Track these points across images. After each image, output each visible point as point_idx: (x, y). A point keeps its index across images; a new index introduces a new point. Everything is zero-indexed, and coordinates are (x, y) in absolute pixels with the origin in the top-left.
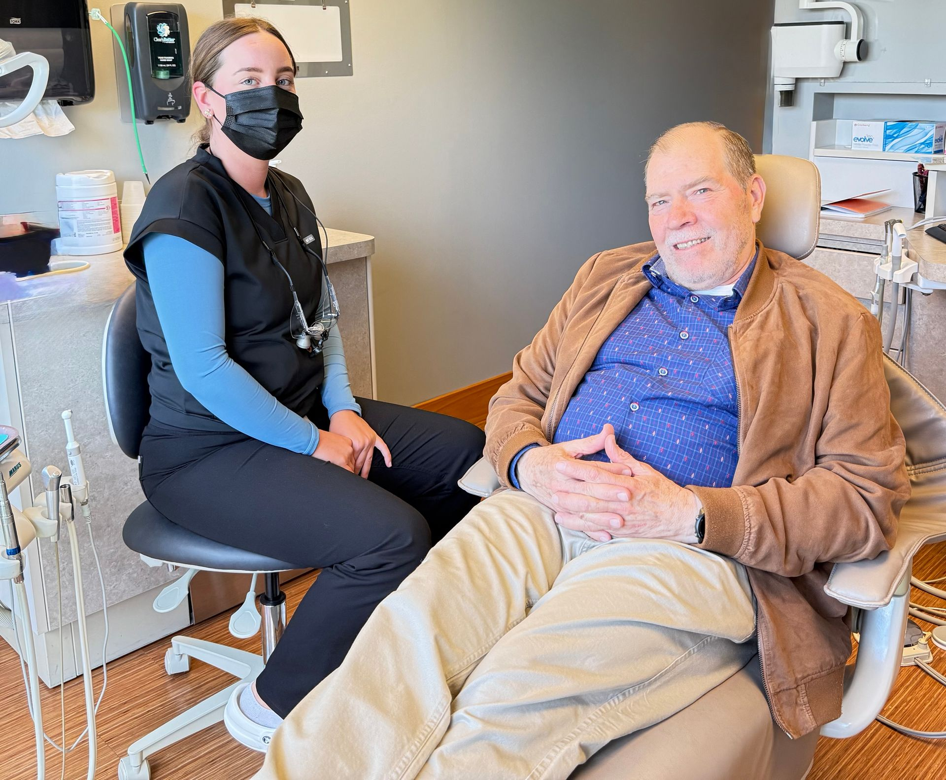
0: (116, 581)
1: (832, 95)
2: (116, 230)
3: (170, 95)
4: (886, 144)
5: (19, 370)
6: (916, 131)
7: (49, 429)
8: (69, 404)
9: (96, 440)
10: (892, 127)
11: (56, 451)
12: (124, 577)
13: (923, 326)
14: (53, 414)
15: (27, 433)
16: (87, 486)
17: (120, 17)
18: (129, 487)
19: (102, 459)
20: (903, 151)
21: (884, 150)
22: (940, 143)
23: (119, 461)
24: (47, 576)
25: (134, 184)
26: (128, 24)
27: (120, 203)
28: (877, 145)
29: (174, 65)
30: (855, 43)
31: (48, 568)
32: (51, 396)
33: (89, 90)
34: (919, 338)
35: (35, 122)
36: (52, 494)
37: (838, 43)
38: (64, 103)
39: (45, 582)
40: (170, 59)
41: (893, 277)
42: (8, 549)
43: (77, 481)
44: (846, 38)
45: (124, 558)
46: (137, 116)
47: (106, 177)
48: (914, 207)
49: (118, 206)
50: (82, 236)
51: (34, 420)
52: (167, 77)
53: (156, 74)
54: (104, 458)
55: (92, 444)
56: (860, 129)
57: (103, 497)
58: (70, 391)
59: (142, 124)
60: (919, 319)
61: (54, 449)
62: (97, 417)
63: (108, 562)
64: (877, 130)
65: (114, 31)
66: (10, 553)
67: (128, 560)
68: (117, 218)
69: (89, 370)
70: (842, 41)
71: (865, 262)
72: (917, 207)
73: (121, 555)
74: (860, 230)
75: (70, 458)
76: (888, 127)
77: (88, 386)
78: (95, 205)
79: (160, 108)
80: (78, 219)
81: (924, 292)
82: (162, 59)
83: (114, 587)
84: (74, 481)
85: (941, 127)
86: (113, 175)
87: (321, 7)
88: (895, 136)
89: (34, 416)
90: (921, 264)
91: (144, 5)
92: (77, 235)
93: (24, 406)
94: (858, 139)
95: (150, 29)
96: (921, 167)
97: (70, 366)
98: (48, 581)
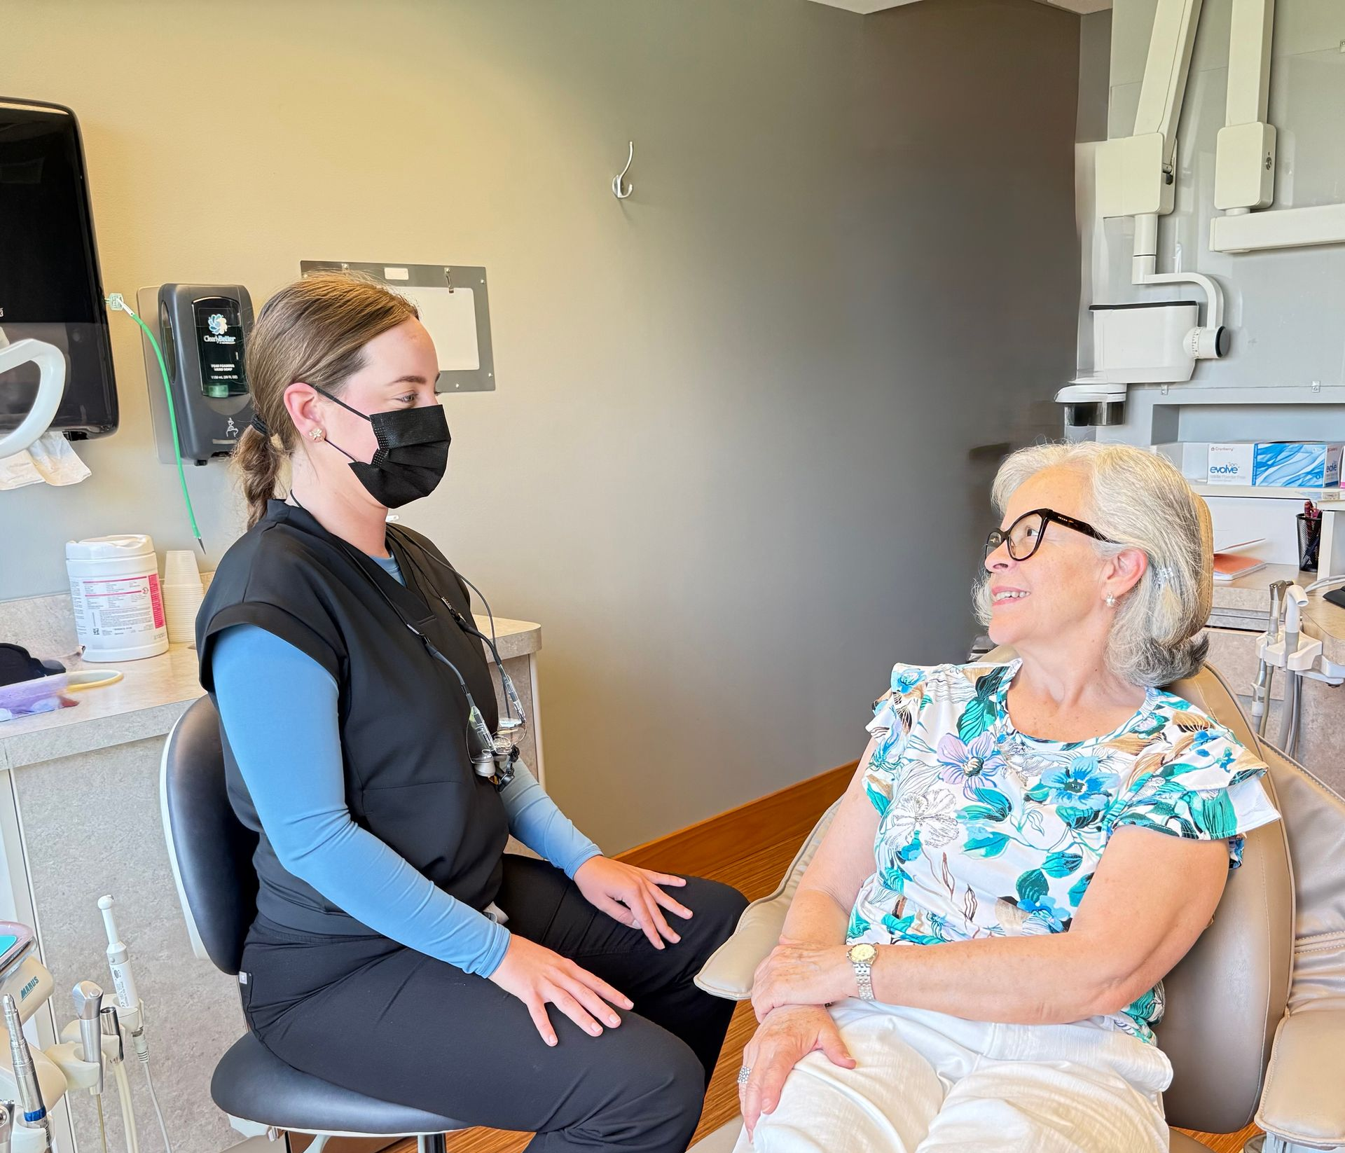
0: (183, 1137)
1: (1177, 408)
2: (159, 623)
3: (231, 421)
4: (1256, 475)
5: (25, 835)
6: (1299, 456)
7: (74, 921)
8: (103, 883)
9: (145, 933)
10: (1265, 451)
11: (86, 953)
12: (194, 1131)
13: (1318, 731)
14: (80, 899)
15: (41, 928)
16: (140, 1008)
17: (152, 306)
18: (196, 1000)
19: (155, 961)
20: (1280, 485)
21: (1254, 484)
22: (1334, 472)
23: (180, 963)
24: (79, 1136)
25: (180, 554)
26: (165, 316)
27: (162, 582)
28: (1244, 478)
29: (235, 377)
30: (1214, 331)
31: (81, 1125)
32: (75, 872)
33: (110, 417)
34: (1312, 748)
35: (31, 464)
36: (89, 1024)
37: (1190, 332)
38: (74, 437)
39: (77, 1144)
40: (229, 367)
41: (1287, 662)
42: (27, 1112)
43: (125, 1001)
44: (1199, 325)
45: (193, 1104)
46: (183, 455)
47: (140, 545)
48: (1298, 564)
49: (159, 587)
50: (109, 633)
51: (51, 909)
52: (226, 394)
53: (207, 390)
54: (157, 960)
55: (139, 940)
56: (1220, 455)
57: (158, 1017)
58: (103, 864)
59: (190, 465)
60: (1313, 721)
61: (82, 949)
62: (145, 900)
63: (169, 1110)
64: (1243, 456)
65: (145, 328)
66: (31, 1117)
67: (199, 1106)
68: (159, 605)
69: (130, 831)
70: (1192, 330)
71: (1235, 643)
72: (1303, 565)
73: (188, 1100)
74: (1228, 598)
75: (113, 967)
76: (1259, 452)
77: (129, 856)
78: (126, 587)
79: (215, 442)
80: (102, 608)
81: (1331, 683)
82: (217, 367)
83: (180, 1146)
84: (121, 1001)
85: (1334, 449)
86: (151, 542)
87: (447, 289)
88: (1270, 463)
89: (51, 903)
90: (1327, 643)
91: (189, 288)
92: (100, 632)
93: (35, 889)
94: (1216, 469)
95: (197, 324)
96: (1309, 506)
97: (101, 827)
98: (82, 1142)
